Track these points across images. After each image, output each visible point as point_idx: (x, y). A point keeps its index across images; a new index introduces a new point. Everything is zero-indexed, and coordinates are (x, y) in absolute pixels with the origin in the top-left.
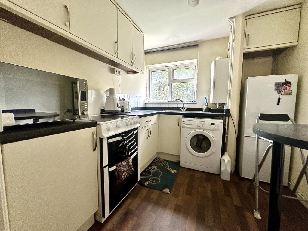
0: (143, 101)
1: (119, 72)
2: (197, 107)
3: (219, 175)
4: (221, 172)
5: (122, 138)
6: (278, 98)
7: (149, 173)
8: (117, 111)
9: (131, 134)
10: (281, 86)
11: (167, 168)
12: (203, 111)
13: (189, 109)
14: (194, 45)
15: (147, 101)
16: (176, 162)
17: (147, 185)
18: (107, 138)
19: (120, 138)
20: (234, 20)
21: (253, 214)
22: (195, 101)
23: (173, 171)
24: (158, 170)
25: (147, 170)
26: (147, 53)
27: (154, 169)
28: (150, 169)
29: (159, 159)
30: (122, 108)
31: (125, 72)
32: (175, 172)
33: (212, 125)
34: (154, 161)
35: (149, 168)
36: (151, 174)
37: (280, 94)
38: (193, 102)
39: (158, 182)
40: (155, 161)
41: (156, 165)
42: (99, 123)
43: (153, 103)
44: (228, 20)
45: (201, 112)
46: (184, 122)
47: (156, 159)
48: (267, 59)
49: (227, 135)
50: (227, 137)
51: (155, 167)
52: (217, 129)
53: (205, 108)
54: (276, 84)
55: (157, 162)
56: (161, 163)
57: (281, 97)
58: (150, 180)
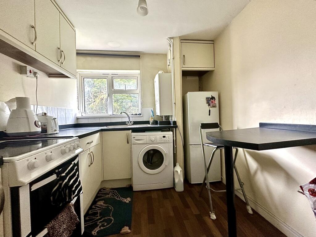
0: (73, 116)
1: (35, 74)
2: (144, 121)
3: (173, 188)
4: (176, 184)
5: (57, 177)
6: (209, 109)
7: (95, 214)
8: (35, 133)
9: (71, 165)
10: (210, 100)
11: (118, 199)
12: (150, 123)
13: (135, 123)
14: (136, 56)
15: (79, 115)
16: (127, 187)
17: (96, 234)
18: (29, 184)
19: (54, 177)
20: (172, 40)
21: (210, 217)
22: (140, 114)
23: (127, 200)
24: (106, 205)
25: (90, 211)
26: (80, 53)
27: (101, 205)
28: (96, 208)
29: (104, 190)
30: (44, 127)
31: (45, 74)
32: (130, 200)
33: (164, 138)
34: (98, 195)
35: (94, 207)
36: (99, 215)
37: (210, 107)
38: (139, 115)
39: (111, 223)
40: (100, 195)
41: (102, 200)
42: (10, 160)
43: (88, 118)
44: (167, 39)
45: (149, 126)
46: (135, 138)
47: (100, 190)
48: (195, 78)
49: (176, 146)
50: (176, 147)
51: (101, 203)
52: (168, 141)
53: (152, 121)
54: (207, 99)
55: (103, 195)
56: (109, 194)
57: (211, 109)
58: (99, 225)
